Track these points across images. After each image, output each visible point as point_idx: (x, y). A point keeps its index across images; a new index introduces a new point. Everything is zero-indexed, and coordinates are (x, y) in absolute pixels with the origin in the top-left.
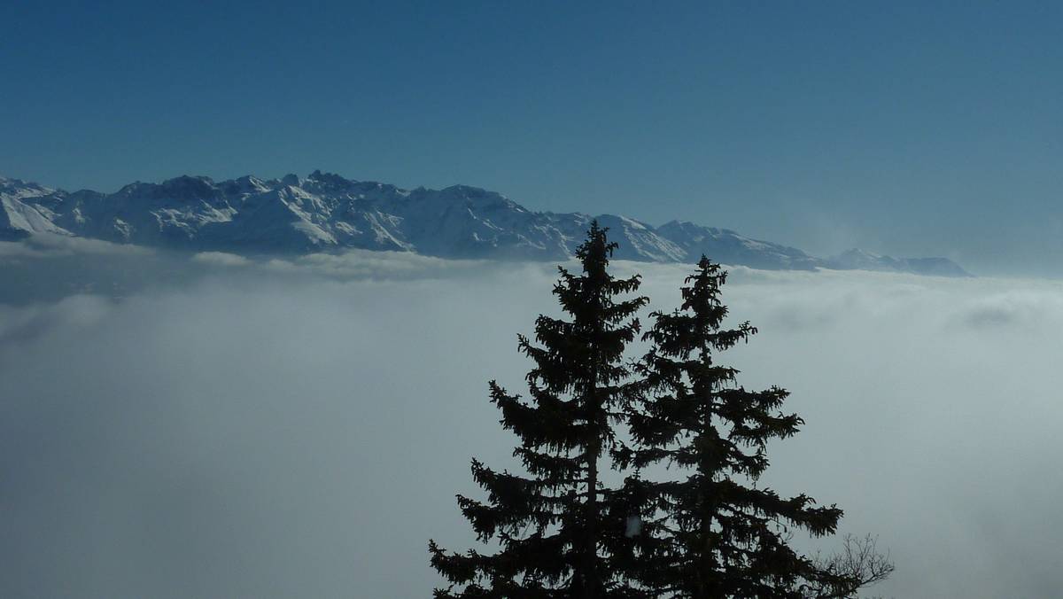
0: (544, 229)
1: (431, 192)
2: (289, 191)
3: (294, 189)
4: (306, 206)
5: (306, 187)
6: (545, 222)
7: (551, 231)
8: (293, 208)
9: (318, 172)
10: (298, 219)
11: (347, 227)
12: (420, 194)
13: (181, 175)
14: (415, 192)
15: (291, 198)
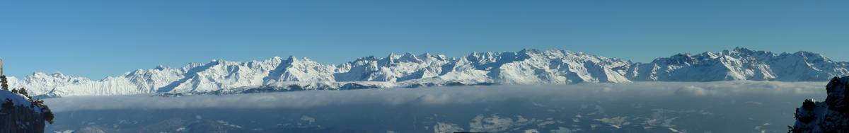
0: (841, 70)
1: (789, 54)
2: (724, 58)
3: (727, 57)
4: (733, 64)
5: (732, 55)
6: (841, 66)
7: (843, 71)
8: (727, 65)
9: (737, 48)
10: (729, 70)
11: (750, 72)
12: (784, 56)
13: (677, 53)
14: (782, 55)
15: (725, 61)
